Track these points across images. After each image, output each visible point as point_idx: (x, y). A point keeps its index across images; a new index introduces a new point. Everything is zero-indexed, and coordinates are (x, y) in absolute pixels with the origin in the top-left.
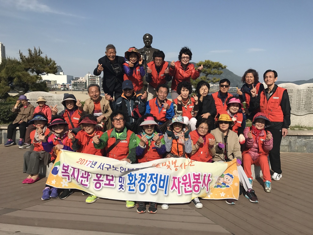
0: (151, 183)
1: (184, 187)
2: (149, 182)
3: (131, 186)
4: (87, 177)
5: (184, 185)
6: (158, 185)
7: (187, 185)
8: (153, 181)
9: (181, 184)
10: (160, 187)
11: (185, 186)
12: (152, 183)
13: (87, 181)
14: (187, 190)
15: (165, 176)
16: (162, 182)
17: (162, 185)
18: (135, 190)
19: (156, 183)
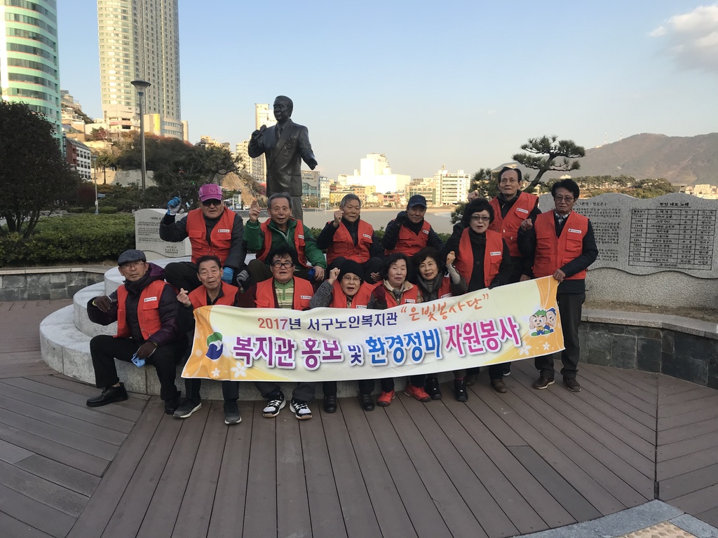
0: (412, 346)
1: (467, 344)
2: (408, 344)
3: (376, 354)
4: (290, 351)
5: (467, 341)
6: (423, 347)
7: (472, 340)
8: (415, 343)
9: (461, 339)
10: (428, 348)
11: (470, 342)
12: (414, 346)
13: (290, 357)
14: (473, 348)
15: (431, 331)
16: (430, 341)
17: (430, 345)
18: (386, 361)
19: (420, 344)
